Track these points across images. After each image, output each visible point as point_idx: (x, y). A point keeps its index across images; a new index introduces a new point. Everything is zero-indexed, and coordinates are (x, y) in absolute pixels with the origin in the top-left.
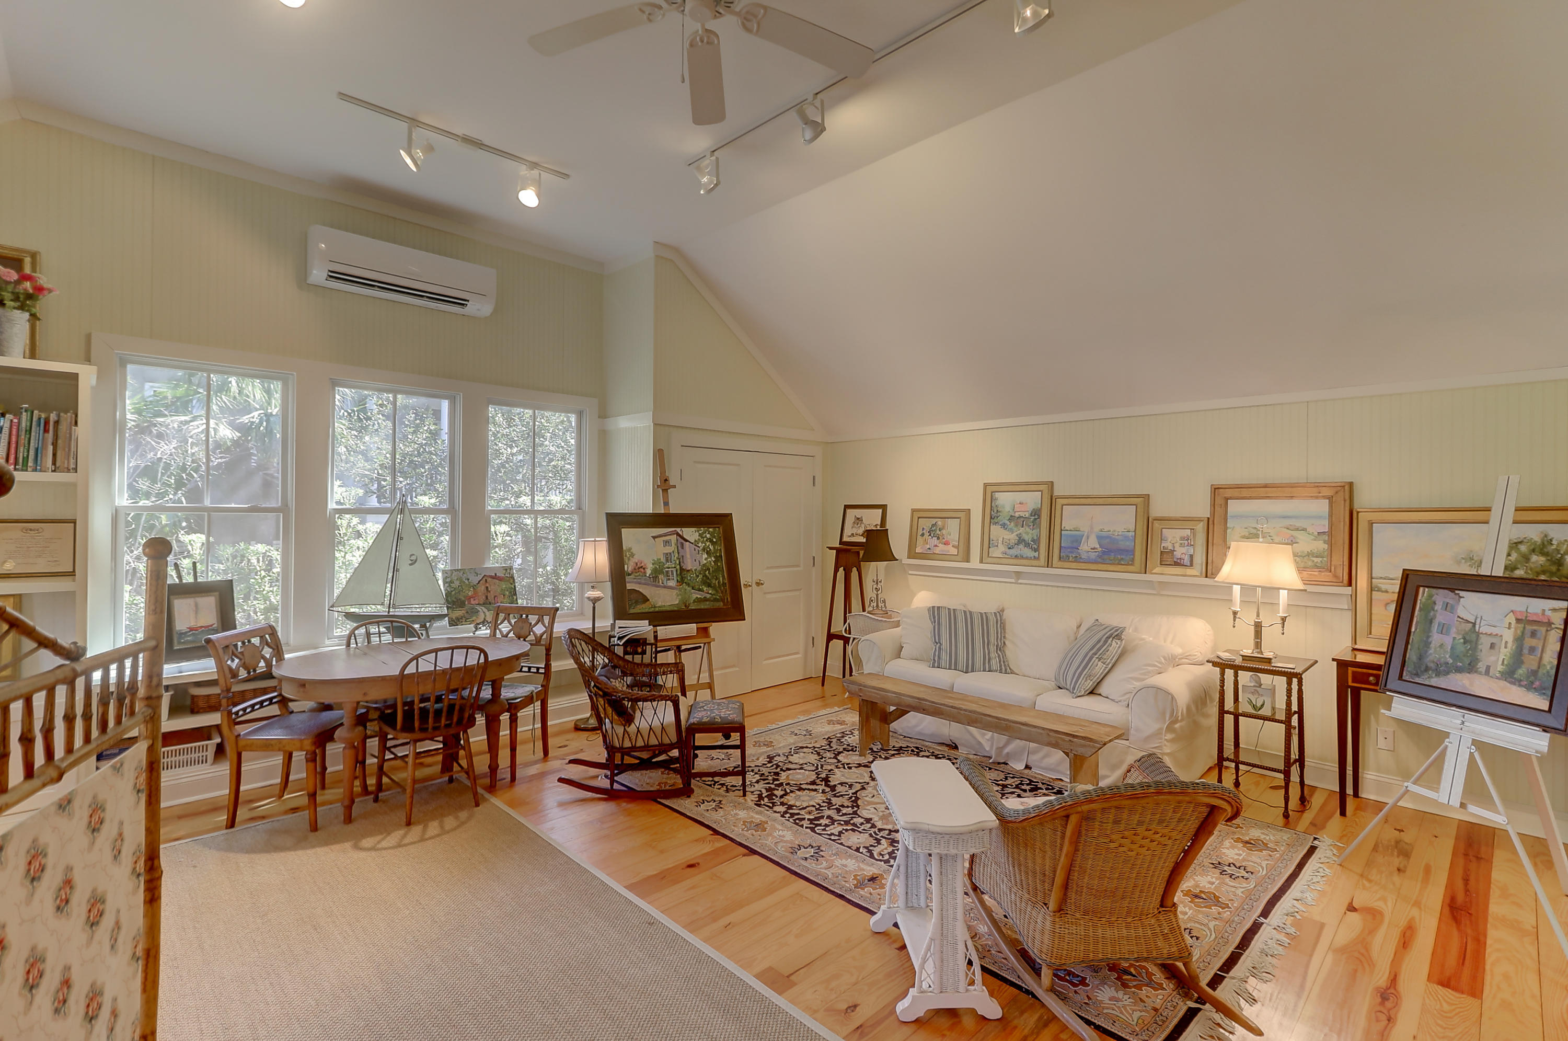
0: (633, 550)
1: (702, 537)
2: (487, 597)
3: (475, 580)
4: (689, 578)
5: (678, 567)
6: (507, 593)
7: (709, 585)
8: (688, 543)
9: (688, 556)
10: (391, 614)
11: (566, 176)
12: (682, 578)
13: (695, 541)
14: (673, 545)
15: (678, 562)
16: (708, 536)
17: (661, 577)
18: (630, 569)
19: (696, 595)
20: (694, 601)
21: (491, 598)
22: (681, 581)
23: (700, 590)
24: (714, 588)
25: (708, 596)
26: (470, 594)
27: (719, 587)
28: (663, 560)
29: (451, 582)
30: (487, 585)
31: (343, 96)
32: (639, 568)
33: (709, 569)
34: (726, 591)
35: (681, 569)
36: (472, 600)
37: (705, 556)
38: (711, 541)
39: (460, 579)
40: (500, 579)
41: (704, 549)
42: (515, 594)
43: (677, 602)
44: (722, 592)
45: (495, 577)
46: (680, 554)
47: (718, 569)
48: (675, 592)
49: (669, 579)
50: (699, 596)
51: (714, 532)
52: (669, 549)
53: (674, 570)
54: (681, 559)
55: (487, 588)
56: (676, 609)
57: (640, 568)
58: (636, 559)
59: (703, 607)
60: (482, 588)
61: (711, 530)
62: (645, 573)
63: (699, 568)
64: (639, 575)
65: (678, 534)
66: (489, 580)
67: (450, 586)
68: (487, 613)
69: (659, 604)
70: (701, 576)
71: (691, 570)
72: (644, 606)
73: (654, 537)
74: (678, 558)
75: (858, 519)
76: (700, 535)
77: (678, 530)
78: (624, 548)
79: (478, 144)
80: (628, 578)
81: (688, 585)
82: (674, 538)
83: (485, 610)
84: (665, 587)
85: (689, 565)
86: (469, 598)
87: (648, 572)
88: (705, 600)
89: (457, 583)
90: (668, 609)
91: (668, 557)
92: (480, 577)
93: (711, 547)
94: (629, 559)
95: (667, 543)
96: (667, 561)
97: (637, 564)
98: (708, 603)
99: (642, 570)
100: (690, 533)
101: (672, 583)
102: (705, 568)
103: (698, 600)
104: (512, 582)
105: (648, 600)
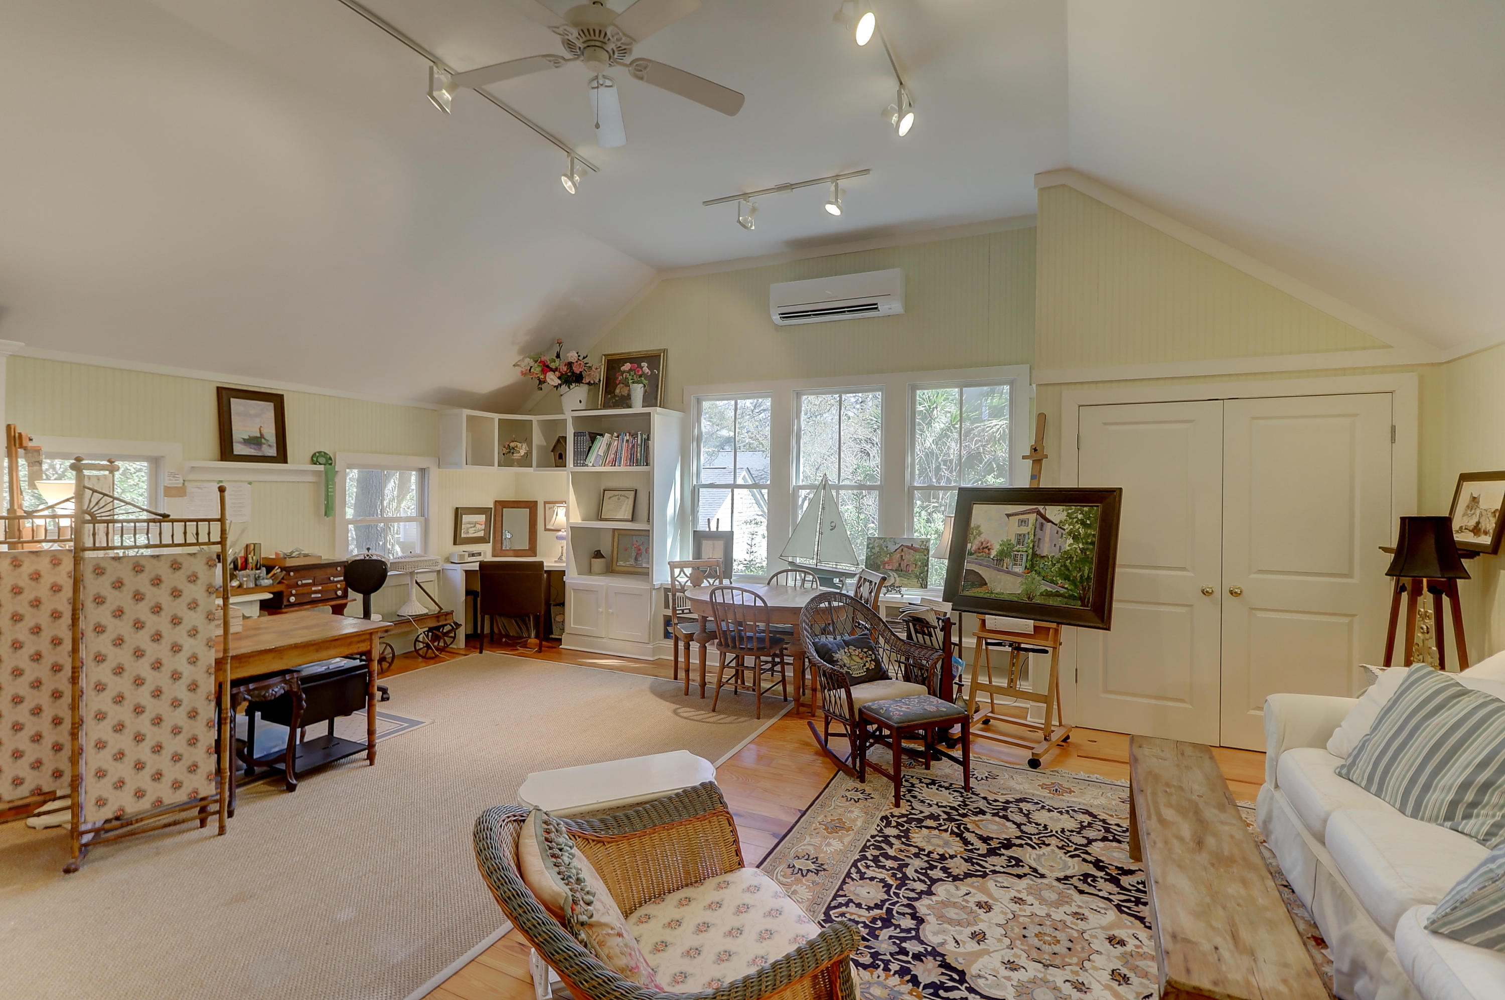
0: (982, 529)
1: (1070, 518)
2: (900, 565)
3: (892, 548)
4: (1042, 566)
5: (1030, 551)
6: (920, 563)
7: (1067, 578)
8: (1050, 524)
9: (1047, 539)
10: (818, 567)
11: (867, 171)
12: (1032, 566)
13: (1061, 522)
14: (1030, 525)
15: (1031, 546)
16: (1080, 516)
17: (1007, 560)
18: (974, 548)
19: (1045, 587)
20: (1041, 594)
21: (903, 566)
22: (1031, 568)
23: (1052, 582)
24: (1073, 582)
25: (1062, 591)
26: (886, 560)
27: (1081, 581)
28: (1014, 541)
29: (873, 548)
30: (903, 554)
31: (706, 203)
32: (983, 548)
33: (1071, 558)
34: (1089, 588)
35: (1034, 555)
36: (887, 565)
37: (1071, 541)
38: (1083, 523)
39: (880, 547)
40: (915, 550)
41: (1070, 533)
42: (927, 565)
43: (1019, 592)
44: (1084, 589)
45: (911, 548)
46: (1037, 537)
47: (1085, 560)
48: (1020, 579)
49: (1017, 565)
50: (1049, 589)
51: (1090, 512)
52: (1024, 530)
53: (1025, 554)
54: (1037, 542)
55: (902, 556)
56: (1016, 599)
57: (985, 548)
58: (982, 538)
59: (1051, 603)
60: (897, 556)
61: (1086, 509)
62: (989, 554)
63: (1058, 556)
64: (982, 556)
65: (1039, 513)
66: (905, 549)
67: (871, 551)
68: (898, 579)
69: (998, 590)
70: (1058, 565)
71: (1047, 557)
72: (979, 590)
73: (1008, 515)
74: (1033, 541)
75: (1474, 498)
76: (1069, 515)
77: (1041, 508)
78: (972, 525)
79: (790, 186)
80: (968, 558)
81: (1039, 574)
82: (1032, 517)
83: (896, 576)
84: (1008, 572)
85: (1045, 549)
86: (885, 563)
87: (994, 553)
88: (1058, 594)
89: (877, 549)
90: (1007, 598)
91: (1020, 539)
92: (897, 546)
93: (1082, 531)
94: (975, 538)
95: (1023, 522)
96: (1019, 543)
97: (982, 543)
98: (1059, 599)
99: (986, 550)
100: (1056, 513)
101: (1018, 569)
102: (1068, 556)
103: (1048, 594)
104: (926, 553)
105: (986, 584)
